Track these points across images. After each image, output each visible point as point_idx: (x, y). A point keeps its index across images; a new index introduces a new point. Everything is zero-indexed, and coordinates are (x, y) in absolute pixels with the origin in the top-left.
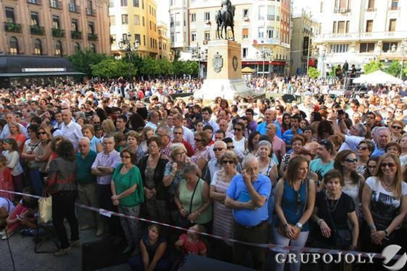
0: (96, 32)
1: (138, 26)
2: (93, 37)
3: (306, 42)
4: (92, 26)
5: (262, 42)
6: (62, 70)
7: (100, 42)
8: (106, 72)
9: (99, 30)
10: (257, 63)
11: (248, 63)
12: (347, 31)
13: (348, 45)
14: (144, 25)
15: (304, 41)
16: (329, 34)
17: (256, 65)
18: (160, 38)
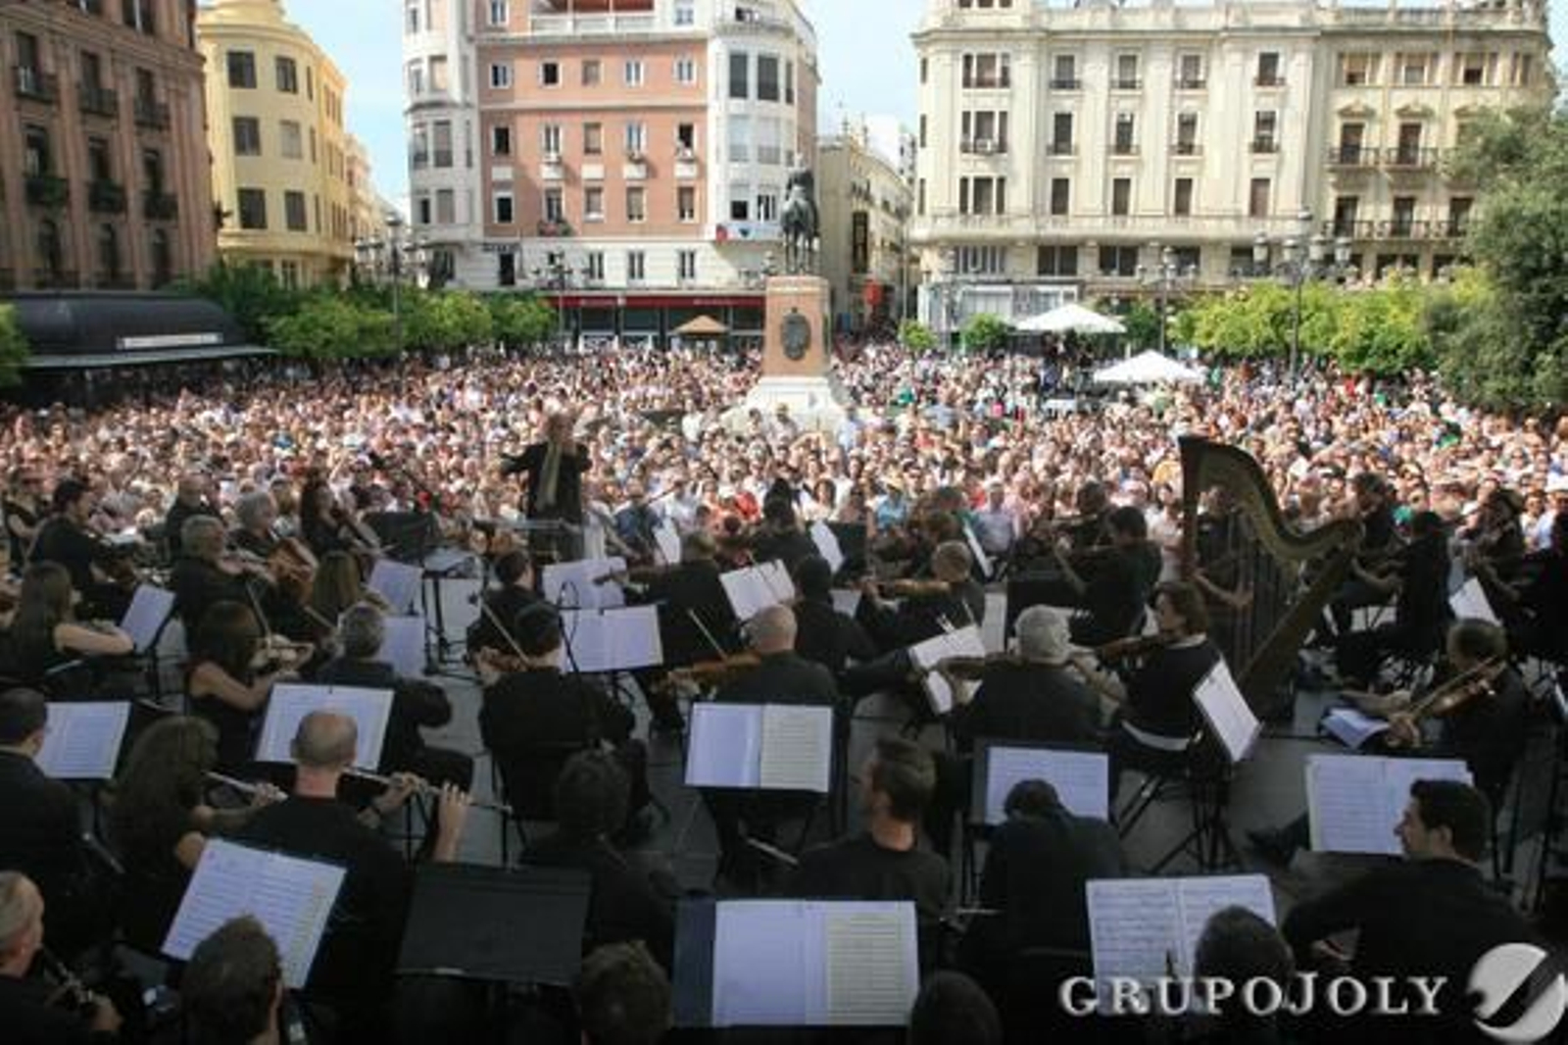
0: (168, 188)
1: (295, 162)
2: (160, 206)
3: (860, 228)
4: (154, 167)
5: (745, 233)
6: (212, 338)
7: (182, 222)
8: (328, 342)
9: (179, 180)
10: (728, 303)
11: (697, 302)
12: (1001, 208)
13: (1004, 250)
14: (314, 159)
15: (855, 224)
16: (951, 216)
17: (726, 308)
18: (354, 201)
